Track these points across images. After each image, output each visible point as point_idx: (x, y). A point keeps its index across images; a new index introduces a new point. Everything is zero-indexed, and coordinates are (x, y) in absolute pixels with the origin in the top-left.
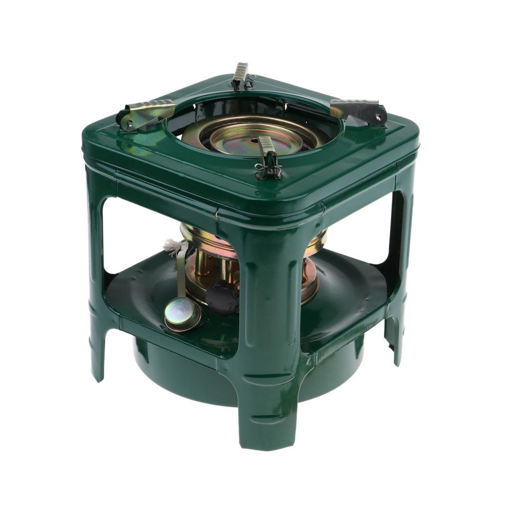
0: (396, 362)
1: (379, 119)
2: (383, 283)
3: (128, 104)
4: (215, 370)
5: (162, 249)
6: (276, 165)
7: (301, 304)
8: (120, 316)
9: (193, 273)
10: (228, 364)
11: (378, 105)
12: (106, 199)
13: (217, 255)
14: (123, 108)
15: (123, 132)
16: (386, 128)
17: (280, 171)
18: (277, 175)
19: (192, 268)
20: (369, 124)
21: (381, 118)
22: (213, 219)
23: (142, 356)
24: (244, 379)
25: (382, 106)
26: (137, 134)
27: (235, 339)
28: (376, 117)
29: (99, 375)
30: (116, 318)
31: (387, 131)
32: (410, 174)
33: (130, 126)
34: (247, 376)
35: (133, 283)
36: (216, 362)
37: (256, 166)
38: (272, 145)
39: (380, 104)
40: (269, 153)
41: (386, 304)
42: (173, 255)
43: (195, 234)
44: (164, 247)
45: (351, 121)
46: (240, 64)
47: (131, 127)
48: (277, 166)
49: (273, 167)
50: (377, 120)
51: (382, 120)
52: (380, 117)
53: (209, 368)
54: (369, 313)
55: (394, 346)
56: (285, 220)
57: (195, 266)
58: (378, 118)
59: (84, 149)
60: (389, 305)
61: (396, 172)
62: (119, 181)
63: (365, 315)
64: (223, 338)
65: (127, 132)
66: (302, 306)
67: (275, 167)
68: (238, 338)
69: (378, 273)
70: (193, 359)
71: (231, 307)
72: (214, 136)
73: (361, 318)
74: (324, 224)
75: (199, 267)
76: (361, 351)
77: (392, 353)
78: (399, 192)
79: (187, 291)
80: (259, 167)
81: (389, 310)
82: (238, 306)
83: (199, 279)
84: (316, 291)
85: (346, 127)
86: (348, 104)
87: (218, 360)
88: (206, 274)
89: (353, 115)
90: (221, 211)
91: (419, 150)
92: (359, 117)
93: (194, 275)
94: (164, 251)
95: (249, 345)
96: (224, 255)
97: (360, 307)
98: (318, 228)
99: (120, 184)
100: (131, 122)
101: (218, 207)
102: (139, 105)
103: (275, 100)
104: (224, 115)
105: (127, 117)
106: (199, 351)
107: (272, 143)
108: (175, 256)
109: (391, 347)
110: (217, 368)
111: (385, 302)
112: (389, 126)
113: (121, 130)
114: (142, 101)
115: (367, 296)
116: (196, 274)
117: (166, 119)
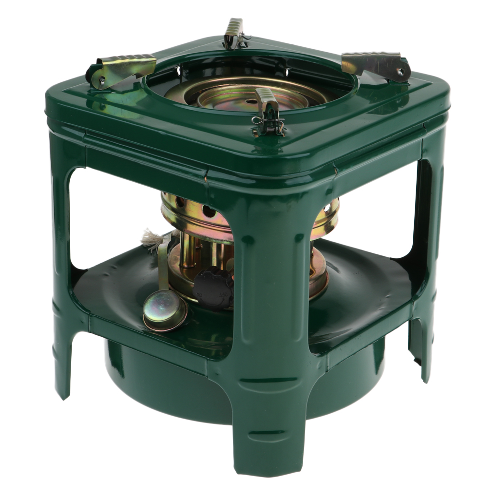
0: (425, 377)
1: (401, 73)
2: (406, 279)
3: (100, 57)
4: (204, 375)
5: (140, 244)
6: (277, 118)
7: (309, 299)
8: (89, 315)
9: (177, 266)
10: (219, 367)
11: (399, 57)
12: (74, 170)
13: (206, 237)
14: (95, 62)
15: (94, 91)
16: (410, 85)
17: (283, 126)
18: (278, 131)
19: (176, 259)
20: (388, 81)
21: (403, 73)
22: (202, 185)
23: (116, 371)
24: (240, 385)
25: (405, 58)
26: (110, 93)
27: (228, 339)
28: (397, 72)
29: (64, 390)
30: (84, 317)
31: (410, 88)
32: (439, 139)
33: (103, 83)
34: (243, 380)
35: (105, 279)
36: (205, 365)
37: (252, 119)
38: (273, 96)
39: (402, 57)
40: (269, 104)
41: (411, 301)
42: (153, 251)
43: (180, 213)
44: (142, 242)
45: (367, 78)
46: (232, 19)
47: (103, 85)
48: (279, 119)
49: (273, 120)
50: (399, 76)
51: (404, 76)
52: (402, 71)
53: (197, 373)
54: (391, 311)
55: (421, 359)
56: (288, 182)
57: (179, 257)
58: (399, 72)
59: (47, 112)
60: (415, 303)
61: (423, 135)
62: (89, 146)
63: (387, 314)
64: (214, 337)
65: (98, 90)
66: (309, 301)
67: (277, 120)
68: (232, 336)
69: (399, 268)
70: (178, 364)
71: (224, 299)
72: (202, 97)
73: (382, 316)
74: (336, 191)
75: (185, 258)
76: (381, 366)
77: (418, 368)
78: (426, 161)
79: (170, 286)
80: (256, 120)
81: (415, 309)
82: (231, 298)
83: (184, 272)
84: (326, 285)
85: (361, 84)
86: (363, 57)
87: (207, 363)
88: (192, 266)
89: (369, 69)
90: (211, 173)
91: (449, 111)
92: (376, 72)
93: (178, 267)
94: (142, 246)
95: (245, 341)
96: (214, 238)
97: (380, 305)
98: (329, 195)
99: (90, 149)
100: (104, 78)
101: (207, 168)
102: (114, 58)
103: (274, 66)
104: (214, 76)
105: (98, 73)
106: (184, 352)
107: (272, 93)
108: (155, 250)
109: (418, 361)
110: (206, 374)
111: (410, 299)
112: (412, 83)
113: (92, 88)
114: (117, 55)
115: (388, 292)
116: (181, 266)
117: (146, 76)
